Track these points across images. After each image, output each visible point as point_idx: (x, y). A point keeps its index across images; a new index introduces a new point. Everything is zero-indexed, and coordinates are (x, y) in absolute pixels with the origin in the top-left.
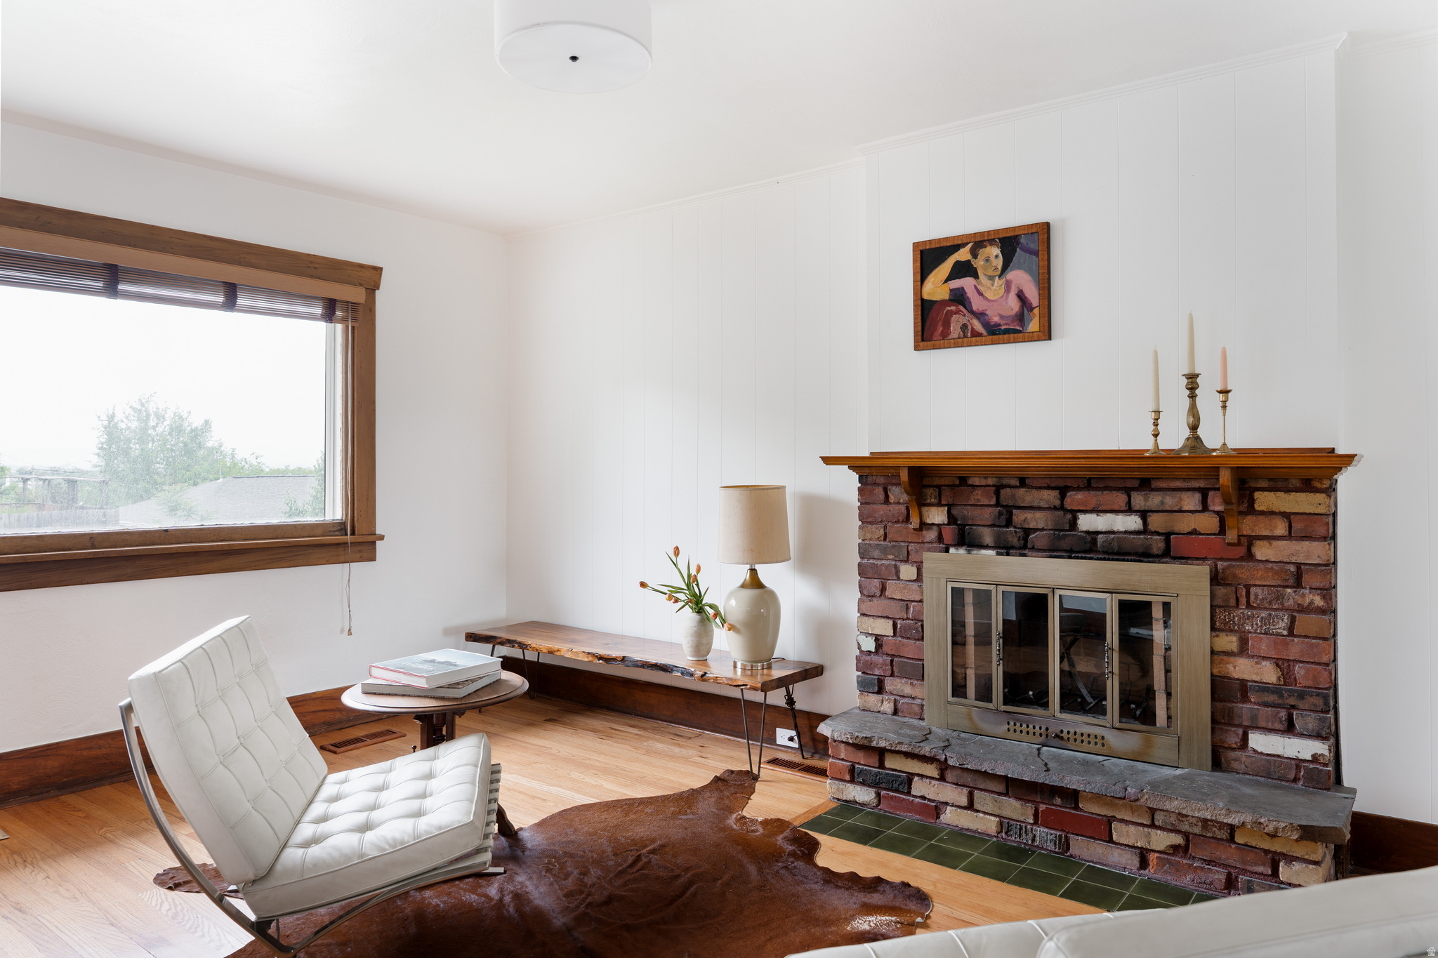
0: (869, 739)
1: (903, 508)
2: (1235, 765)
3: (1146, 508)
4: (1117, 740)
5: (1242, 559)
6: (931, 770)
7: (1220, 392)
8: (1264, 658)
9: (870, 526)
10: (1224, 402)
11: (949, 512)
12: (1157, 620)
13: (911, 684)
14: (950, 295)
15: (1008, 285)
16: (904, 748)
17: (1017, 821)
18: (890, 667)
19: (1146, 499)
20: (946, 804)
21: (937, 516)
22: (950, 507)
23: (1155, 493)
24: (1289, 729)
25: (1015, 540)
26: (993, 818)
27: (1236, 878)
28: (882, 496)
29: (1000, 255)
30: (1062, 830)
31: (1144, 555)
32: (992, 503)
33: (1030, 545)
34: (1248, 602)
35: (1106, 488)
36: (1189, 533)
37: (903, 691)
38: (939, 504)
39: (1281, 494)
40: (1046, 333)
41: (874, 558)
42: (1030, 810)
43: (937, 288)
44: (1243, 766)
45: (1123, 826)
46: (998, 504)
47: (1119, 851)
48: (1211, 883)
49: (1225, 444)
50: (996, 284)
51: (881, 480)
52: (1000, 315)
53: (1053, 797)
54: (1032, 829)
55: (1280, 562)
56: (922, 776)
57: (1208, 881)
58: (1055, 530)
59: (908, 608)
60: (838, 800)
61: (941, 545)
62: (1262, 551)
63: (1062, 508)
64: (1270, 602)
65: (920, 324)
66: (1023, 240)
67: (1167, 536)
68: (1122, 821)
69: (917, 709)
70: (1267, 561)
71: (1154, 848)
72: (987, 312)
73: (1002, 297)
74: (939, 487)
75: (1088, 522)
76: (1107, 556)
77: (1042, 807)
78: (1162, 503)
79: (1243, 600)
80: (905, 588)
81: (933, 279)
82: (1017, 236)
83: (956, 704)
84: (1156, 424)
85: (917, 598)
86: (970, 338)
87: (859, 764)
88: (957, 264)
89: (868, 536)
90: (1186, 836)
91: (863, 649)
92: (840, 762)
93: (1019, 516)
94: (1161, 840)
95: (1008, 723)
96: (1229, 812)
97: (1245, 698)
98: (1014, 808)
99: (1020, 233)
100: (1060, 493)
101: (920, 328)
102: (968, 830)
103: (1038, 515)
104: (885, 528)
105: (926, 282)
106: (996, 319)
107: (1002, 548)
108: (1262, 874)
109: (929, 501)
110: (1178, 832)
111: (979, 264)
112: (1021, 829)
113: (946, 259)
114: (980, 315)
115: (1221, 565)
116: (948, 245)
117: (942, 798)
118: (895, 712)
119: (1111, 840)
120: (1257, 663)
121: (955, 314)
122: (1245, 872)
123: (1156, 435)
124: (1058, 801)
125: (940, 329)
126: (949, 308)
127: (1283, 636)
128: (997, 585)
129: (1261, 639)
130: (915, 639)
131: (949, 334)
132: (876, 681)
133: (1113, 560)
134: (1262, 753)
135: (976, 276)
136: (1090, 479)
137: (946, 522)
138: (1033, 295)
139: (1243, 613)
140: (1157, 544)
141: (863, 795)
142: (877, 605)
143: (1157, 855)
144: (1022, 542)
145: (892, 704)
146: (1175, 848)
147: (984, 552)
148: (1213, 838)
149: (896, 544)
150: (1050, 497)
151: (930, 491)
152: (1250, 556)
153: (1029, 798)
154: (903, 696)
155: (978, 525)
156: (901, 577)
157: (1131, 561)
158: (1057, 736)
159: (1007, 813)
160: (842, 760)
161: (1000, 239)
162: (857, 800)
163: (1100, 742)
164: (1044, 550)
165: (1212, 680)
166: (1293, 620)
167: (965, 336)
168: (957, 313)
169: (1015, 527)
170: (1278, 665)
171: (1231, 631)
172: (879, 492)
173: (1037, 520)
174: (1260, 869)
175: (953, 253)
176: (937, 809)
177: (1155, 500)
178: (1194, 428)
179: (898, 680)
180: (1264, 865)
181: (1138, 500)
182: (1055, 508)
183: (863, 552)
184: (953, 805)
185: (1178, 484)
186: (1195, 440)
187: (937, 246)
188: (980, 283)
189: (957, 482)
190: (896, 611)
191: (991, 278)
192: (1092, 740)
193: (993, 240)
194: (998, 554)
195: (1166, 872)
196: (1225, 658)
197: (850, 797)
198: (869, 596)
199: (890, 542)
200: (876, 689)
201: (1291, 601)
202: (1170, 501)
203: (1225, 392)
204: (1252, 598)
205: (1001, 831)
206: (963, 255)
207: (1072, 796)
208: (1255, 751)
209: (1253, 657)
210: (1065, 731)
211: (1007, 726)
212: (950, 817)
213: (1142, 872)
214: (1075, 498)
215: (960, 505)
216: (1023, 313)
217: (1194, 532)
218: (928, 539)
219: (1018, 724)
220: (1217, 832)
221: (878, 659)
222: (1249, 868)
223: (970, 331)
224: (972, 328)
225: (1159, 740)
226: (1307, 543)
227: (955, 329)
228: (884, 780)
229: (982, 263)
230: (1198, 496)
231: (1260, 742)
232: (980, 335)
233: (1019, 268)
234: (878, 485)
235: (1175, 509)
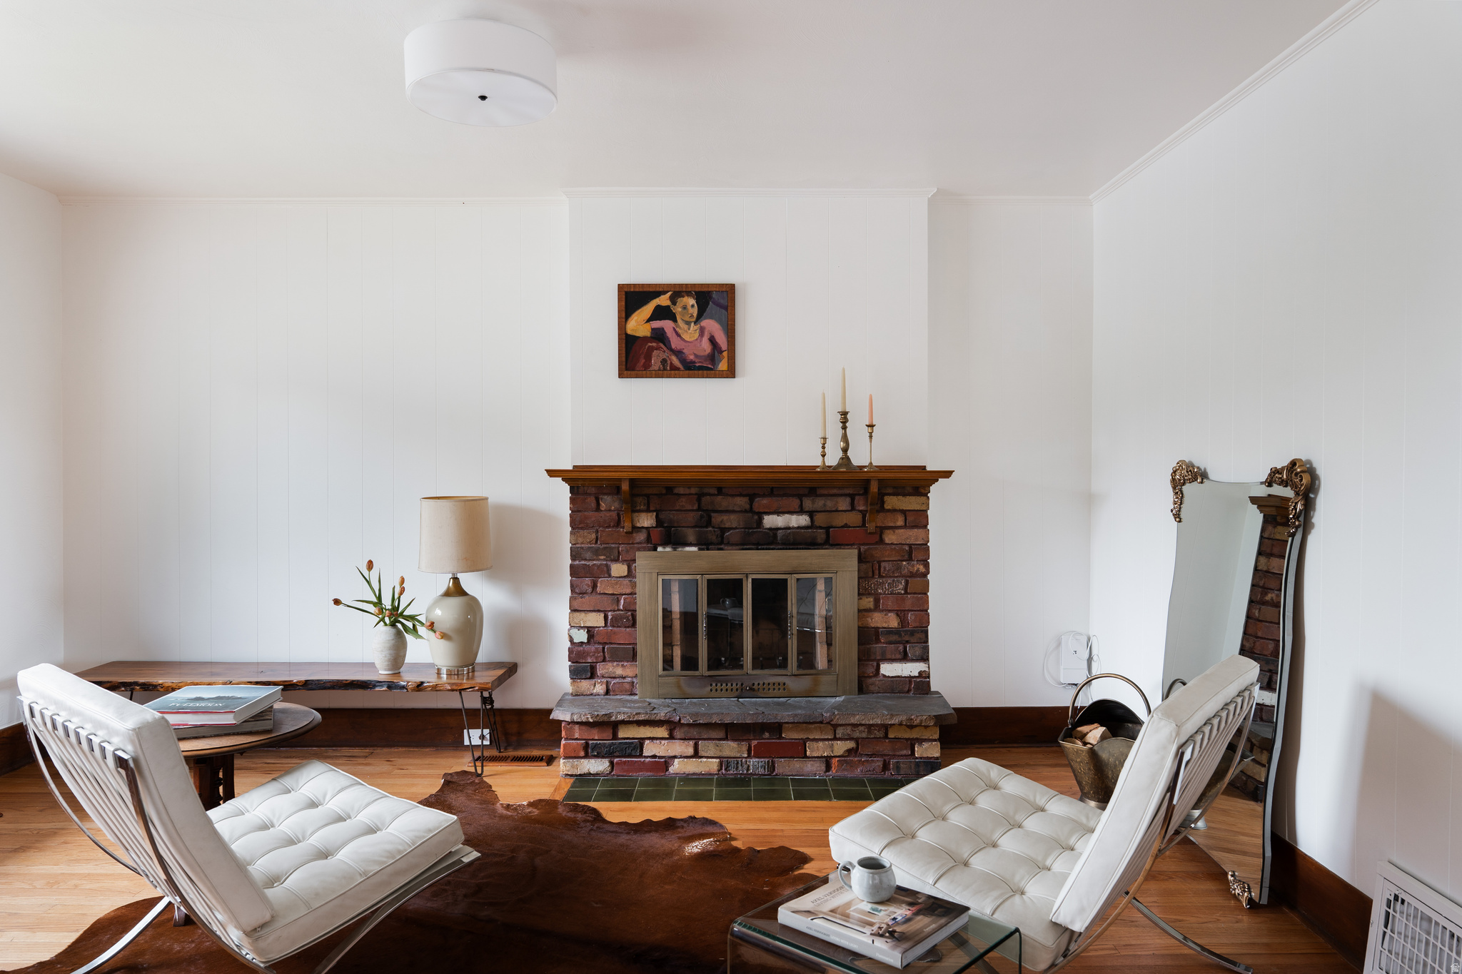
0: (609, 715)
1: (614, 514)
2: (872, 688)
3: (814, 509)
4: (793, 684)
5: (876, 543)
6: (662, 732)
7: (868, 426)
8: (890, 611)
9: (581, 532)
10: (871, 433)
11: (657, 517)
12: (820, 591)
13: (622, 665)
14: (652, 333)
15: (702, 330)
16: (642, 717)
17: (734, 758)
18: (602, 654)
19: (813, 503)
20: (675, 757)
21: (646, 521)
22: (658, 512)
23: (820, 498)
24: (905, 658)
25: (714, 538)
26: (714, 760)
27: (889, 762)
28: (593, 505)
29: (696, 305)
30: (770, 757)
31: (811, 544)
32: (695, 508)
33: (725, 541)
34: (879, 573)
35: (785, 495)
36: (842, 527)
37: (614, 673)
38: (648, 510)
39: (900, 497)
40: (731, 373)
41: (586, 560)
42: (745, 746)
43: (639, 324)
44: (877, 688)
45: (814, 743)
46: (699, 509)
47: (812, 762)
48: (874, 770)
49: (871, 463)
50: (691, 329)
51: (593, 490)
52: (695, 354)
53: (763, 733)
54: (746, 761)
55: (900, 544)
56: (652, 739)
57: (871, 769)
58: (746, 528)
59: (618, 601)
60: (571, 775)
61: (649, 545)
62: (890, 537)
63: (751, 510)
64: (893, 572)
65: (624, 355)
66: (714, 296)
67: (827, 529)
68: (814, 740)
69: (627, 686)
70: (892, 544)
71: (835, 754)
72: (684, 351)
73: (697, 339)
74: (648, 496)
75: (771, 521)
76: (785, 547)
77: (754, 743)
78: (825, 505)
79: (877, 572)
80: (616, 583)
81: (636, 318)
82: (710, 292)
83: (667, 676)
84: (824, 448)
85: (628, 591)
86: (667, 371)
87: (593, 740)
88: (658, 308)
89: (580, 540)
90: (857, 740)
91: (575, 641)
92: (573, 741)
93: (717, 519)
94: (841, 747)
95: (711, 685)
96: (892, 716)
97: (878, 641)
98: (731, 748)
99: (712, 290)
100: (749, 499)
101: (624, 359)
102: (694, 774)
103: (733, 517)
104: (597, 532)
105: (630, 319)
106: (692, 357)
107: (702, 545)
108: (905, 755)
109: (638, 508)
110: (851, 739)
111: (677, 310)
112: (738, 763)
113: (649, 302)
114: (678, 353)
115: (863, 548)
116: (651, 290)
117: (671, 753)
118: (607, 692)
119: (806, 757)
120: (886, 615)
121: (656, 349)
122: (894, 756)
123: (823, 456)
124: (767, 735)
125: (643, 361)
126: (651, 344)
127: (901, 594)
128: (702, 575)
129: (888, 598)
130: (626, 627)
131: (651, 366)
132: (589, 667)
133: (790, 549)
134: (889, 677)
135: (675, 320)
136: (773, 487)
137: (654, 526)
138: (722, 340)
139: (877, 581)
140: (821, 535)
141: (597, 766)
142: (588, 601)
143: (837, 759)
144: (720, 539)
145: (604, 686)
146: (849, 751)
147: (688, 549)
148: (875, 738)
149: (607, 546)
150: (741, 502)
151: (639, 500)
152: (881, 541)
153: (744, 738)
154: (614, 678)
155: (683, 527)
156: (613, 574)
157: (803, 549)
158: (751, 689)
159: (727, 753)
160: (577, 739)
161: (695, 292)
162: (592, 772)
163: (782, 687)
164: (737, 545)
165: (859, 630)
166: (907, 582)
167: (665, 369)
168: (657, 349)
169: (713, 527)
170: (898, 615)
171: (869, 594)
172: (591, 501)
173: (731, 521)
174: (904, 752)
175: (655, 298)
176: (667, 762)
177: (819, 503)
178: (845, 450)
179: (610, 664)
180: (906, 749)
181: (808, 504)
182: (746, 511)
183: (575, 554)
184: (681, 757)
185: (835, 491)
186: (846, 460)
187: (641, 290)
188: (678, 326)
189: (664, 491)
190: (606, 603)
191: (688, 323)
192: (776, 687)
193: (690, 292)
194: (700, 549)
195: (844, 770)
196: (866, 614)
197: (585, 771)
198: (580, 594)
199: (601, 544)
200: (589, 674)
201: (906, 570)
202: (830, 504)
203: (871, 426)
204: (882, 569)
205: (721, 769)
206: (664, 300)
207: (776, 728)
208: (884, 676)
209: (883, 611)
210: (756, 684)
211: (710, 688)
212: (677, 767)
213: (827, 773)
214: (760, 503)
215: (666, 511)
216: (714, 355)
217: (846, 526)
218: (638, 541)
219: (719, 685)
220: (877, 733)
221: (592, 648)
222: (898, 753)
223: (669, 365)
224: (671, 363)
225: (824, 679)
226: (916, 530)
227: (655, 362)
228: (618, 749)
229: (680, 310)
230: (848, 500)
231: (888, 669)
232: (678, 369)
233: (711, 318)
234: (590, 494)
235: (834, 509)
